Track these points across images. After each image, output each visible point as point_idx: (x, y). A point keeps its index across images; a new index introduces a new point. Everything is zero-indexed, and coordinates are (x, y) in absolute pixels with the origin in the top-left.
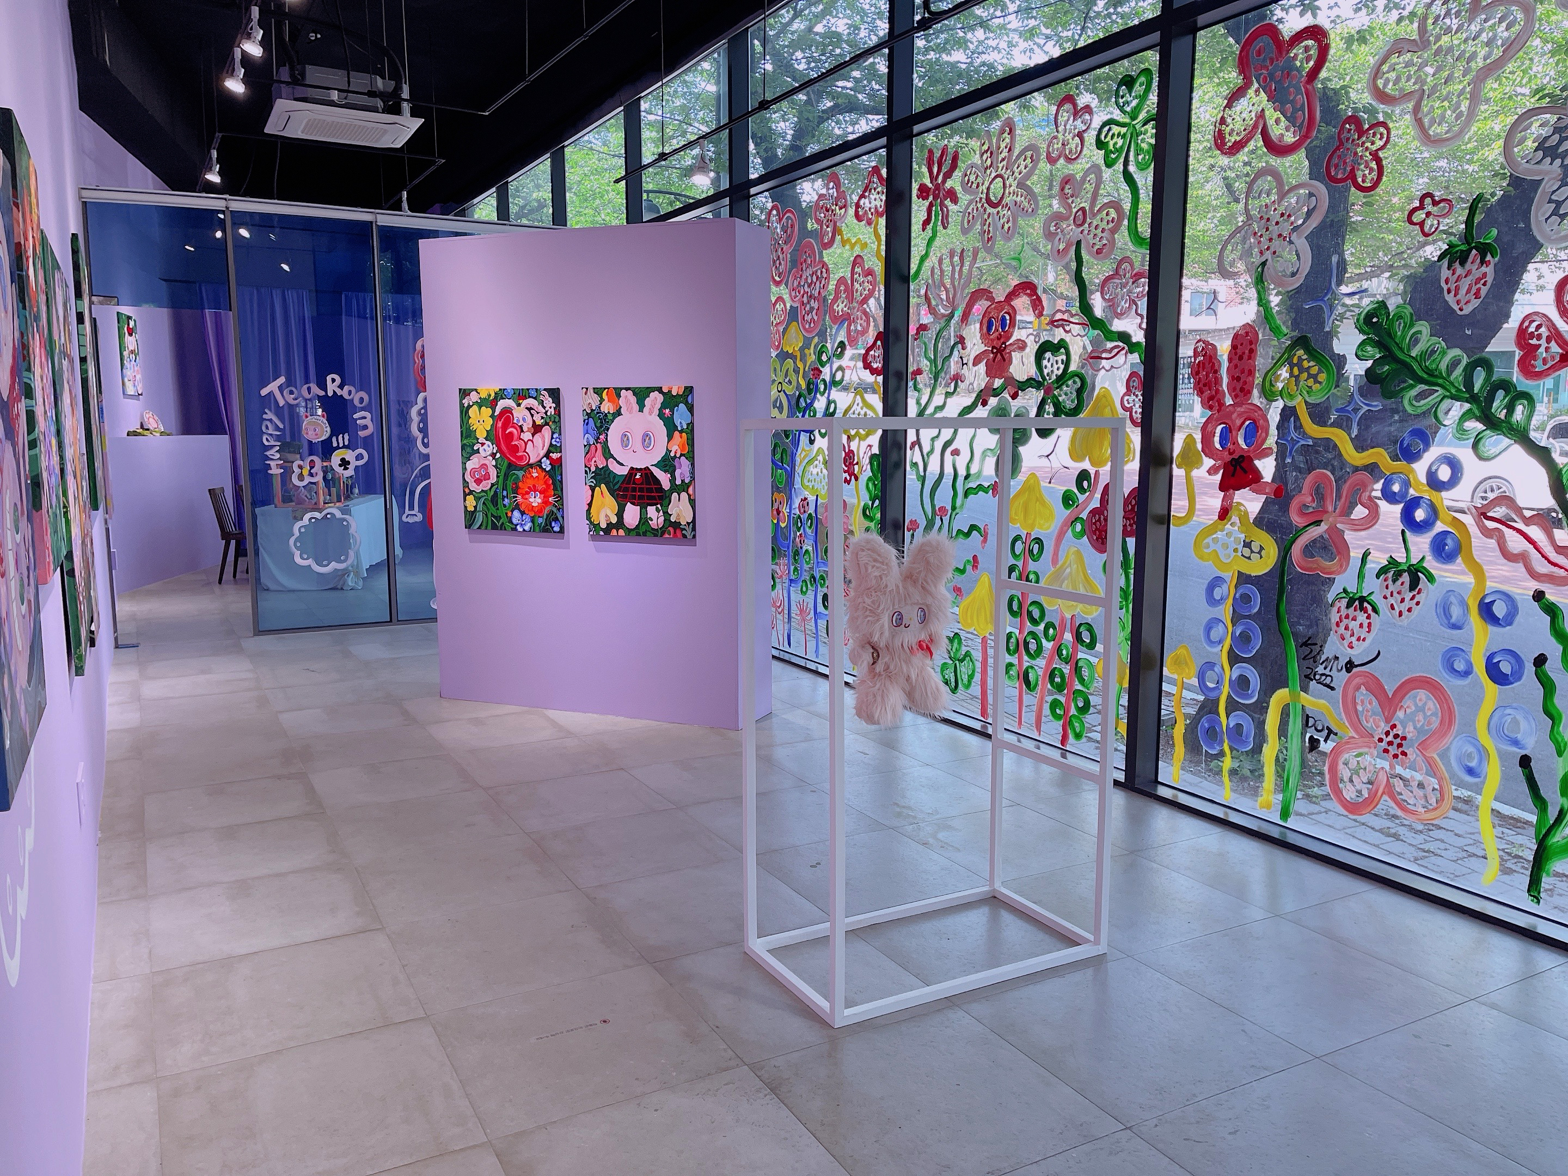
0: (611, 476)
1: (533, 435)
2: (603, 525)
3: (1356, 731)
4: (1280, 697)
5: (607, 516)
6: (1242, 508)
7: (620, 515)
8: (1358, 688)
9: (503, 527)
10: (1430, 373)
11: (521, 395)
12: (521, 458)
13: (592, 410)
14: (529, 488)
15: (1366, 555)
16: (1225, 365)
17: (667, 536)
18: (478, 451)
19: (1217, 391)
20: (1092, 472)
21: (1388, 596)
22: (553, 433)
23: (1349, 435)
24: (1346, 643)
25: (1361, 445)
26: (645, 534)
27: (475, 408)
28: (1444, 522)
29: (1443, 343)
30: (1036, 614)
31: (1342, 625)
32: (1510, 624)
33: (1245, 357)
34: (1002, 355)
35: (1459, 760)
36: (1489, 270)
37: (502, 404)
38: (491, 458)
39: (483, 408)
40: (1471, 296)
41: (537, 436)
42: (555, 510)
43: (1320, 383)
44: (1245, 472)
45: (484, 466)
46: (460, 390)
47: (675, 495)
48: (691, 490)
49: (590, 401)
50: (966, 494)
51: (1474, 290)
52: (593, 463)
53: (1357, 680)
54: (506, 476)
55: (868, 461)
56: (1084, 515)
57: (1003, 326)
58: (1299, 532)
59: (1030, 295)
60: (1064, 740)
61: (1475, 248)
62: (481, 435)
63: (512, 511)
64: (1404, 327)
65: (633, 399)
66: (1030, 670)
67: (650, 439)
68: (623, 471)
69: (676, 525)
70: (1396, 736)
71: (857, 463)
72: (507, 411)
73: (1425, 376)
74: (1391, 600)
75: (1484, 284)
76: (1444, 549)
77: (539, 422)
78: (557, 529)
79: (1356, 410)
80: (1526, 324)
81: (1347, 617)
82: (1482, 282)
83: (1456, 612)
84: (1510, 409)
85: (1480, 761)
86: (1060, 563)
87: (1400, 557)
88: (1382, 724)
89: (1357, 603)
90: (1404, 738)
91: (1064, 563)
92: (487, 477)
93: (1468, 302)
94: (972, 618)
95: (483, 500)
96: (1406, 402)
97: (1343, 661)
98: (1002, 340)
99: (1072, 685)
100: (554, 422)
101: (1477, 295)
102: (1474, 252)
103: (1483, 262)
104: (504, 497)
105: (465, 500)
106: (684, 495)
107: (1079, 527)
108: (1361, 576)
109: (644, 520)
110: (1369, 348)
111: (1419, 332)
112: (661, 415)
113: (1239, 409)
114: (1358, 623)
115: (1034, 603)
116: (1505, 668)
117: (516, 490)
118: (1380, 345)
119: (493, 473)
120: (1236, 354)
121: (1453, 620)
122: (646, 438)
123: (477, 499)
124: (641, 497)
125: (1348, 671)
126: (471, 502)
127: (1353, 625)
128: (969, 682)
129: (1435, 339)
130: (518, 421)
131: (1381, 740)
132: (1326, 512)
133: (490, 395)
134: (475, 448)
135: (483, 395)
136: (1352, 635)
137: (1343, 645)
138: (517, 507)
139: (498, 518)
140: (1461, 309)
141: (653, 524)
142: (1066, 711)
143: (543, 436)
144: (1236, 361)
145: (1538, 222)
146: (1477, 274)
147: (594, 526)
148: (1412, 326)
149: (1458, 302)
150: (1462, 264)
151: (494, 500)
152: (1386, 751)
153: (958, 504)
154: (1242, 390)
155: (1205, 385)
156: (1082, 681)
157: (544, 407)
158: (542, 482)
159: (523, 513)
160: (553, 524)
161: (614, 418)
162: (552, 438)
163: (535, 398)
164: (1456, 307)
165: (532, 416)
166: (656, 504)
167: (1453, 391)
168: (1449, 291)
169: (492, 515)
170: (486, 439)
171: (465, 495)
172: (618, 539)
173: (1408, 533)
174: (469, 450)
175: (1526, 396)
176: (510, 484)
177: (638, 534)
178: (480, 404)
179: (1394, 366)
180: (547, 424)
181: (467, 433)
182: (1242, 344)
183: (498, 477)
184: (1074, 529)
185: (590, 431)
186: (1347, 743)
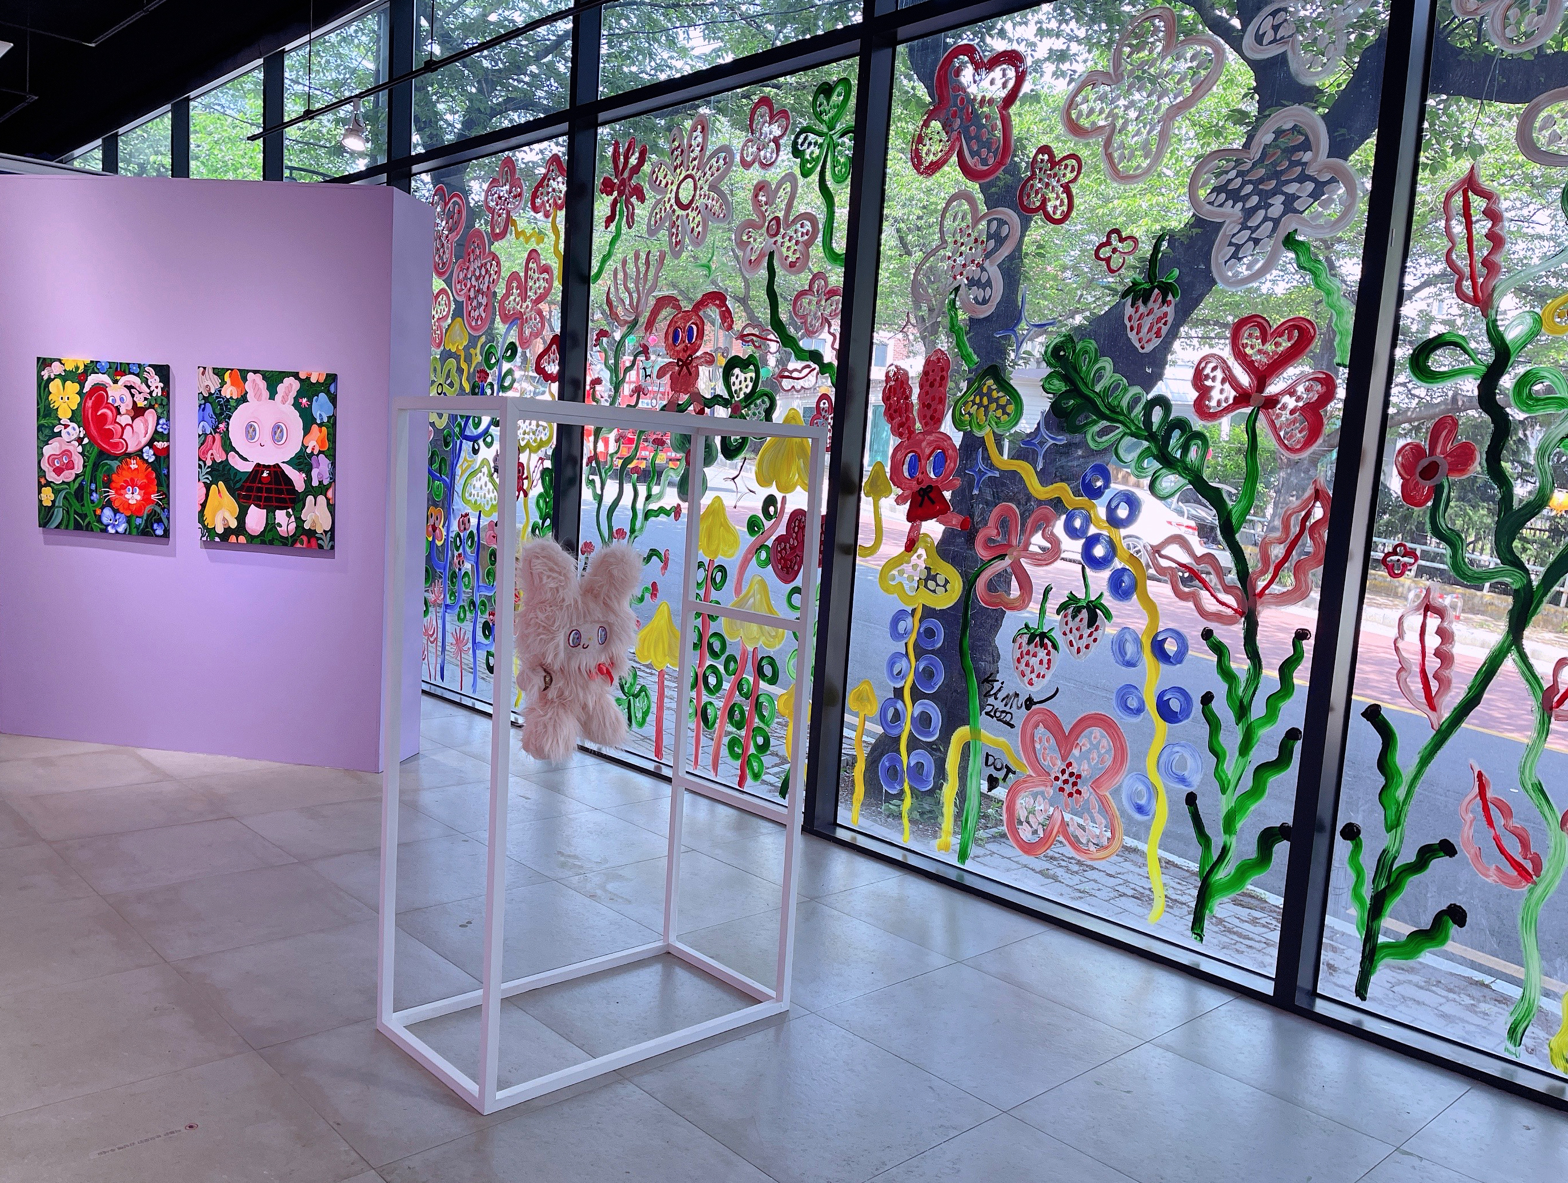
0: (232, 473)
1: (133, 419)
2: (220, 530)
3: (1034, 769)
4: (961, 734)
5: (224, 519)
6: (929, 540)
7: (241, 518)
8: (1036, 726)
9: (89, 528)
10: (1112, 409)
11: (118, 370)
12: (116, 445)
13: (211, 394)
14: (126, 481)
15: (1047, 591)
16: (916, 391)
17: (299, 545)
18: (59, 434)
19: (908, 418)
20: (779, 496)
21: (1068, 632)
22: (159, 418)
23: (1035, 469)
24: (1026, 680)
25: (1045, 478)
26: (271, 542)
27: (58, 381)
28: (1121, 560)
29: (1125, 380)
30: (717, 646)
31: (1023, 661)
32: (1180, 662)
33: (937, 384)
34: (688, 369)
35: (1130, 799)
36: (1170, 310)
37: (92, 380)
38: (77, 444)
39: (69, 383)
40: (1152, 335)
41: (137, 420)
42: (158, 509)
43: (1008, 414)
44: (933, 502)
45: (66, 453)
46: (39, 359)
47: (310, 499)
48: (330, 494)
49: (209, 383)
50: (647, 515)
51: (1155, 329)
52: (209, 456)
53: (1036, 718)
54: (96, 466)
55: (539, 475)
56: (769, 543)
57: (690, 338)
58: (986, 564)
59: (719, 306)
60: (742, 781)
61: (1158, 287)
62: (64, 415)
63: (102, 509)
64: (1090, 362)
65: (263, 385)
66: (708, 706)
67: (282, 431)
68: (247, 468)
69: (311, 533)
70: (1071, 774)
71: (527, 478)
72: (99, 389)
73: (1108, 412)
74: (1071, 637)
75: (1165, 324)
76: (1121, 586)
77: (141, 404)
78: (160, 532)
79: (1042, 444)
80: (1203, 365)
81: (1028, 653)
82: (1163, 321)
83: (1130, 649)
84: (1185, 448)
85: (1149, 799)
86: (743, 593)
87: (1080, 594)
88: (1059, 762)
89: (1038, 639)
90: (1079, 776)
91: (748, 593)
92: (70, 466)
93: (1149, 341)
94: (649, 651)
95: (64, 493)
96: (1089, 437)
97: (1022, 699)
98: (689, 353)
99: (752, 721)
100: (161, 404)
101: (1158, 334)
102: (1156, 291)
103: (1164, 301)
104: (92, 491)
105: (40, 492)
106: (321, 499)
107: (763, 555)
108: (1042, 611)
109: (271, 526)
110: (1056, 382)
111: (1104, 368)
112: (297, 405)
113: (928, 437)
114: (1038, 659)
115: (715, 634)
116: (1175, 705)
117: (108, 483)
118: (1066, 378)
119: (79, 462)
120: (927, 380)
121: (1128, 657)
122: (277, 432)
123: (56, 492)
124: (267, 499)
125: (1028, 708)
126: (47, 496)
127: (1034, 661)
128: (644, 719)
129: (1118, 376)
130: (114, 400)
131: (1057, 779)
132: (1010, 545)
133: (77, 368)
134: (56, 430)
135: (69, 367)
136: (1032, 672)
137: (1023, 681)
138: (109, 504)
139: (84, 516)
140: (1142, 347)
141: (282, 531)
142: (745, 749)
143: (146, 422)
144: (927, 388)
145: (1218, 264)
146: (1158, 313)
147: (209, 531)
148: (1096, 361)
149: (1140, 340)
150: (1145, 302)
151: (79, 494)
152: (1062, 790)
153: (638, 525)
154: (932, 418)
155: (895, 411)
156: (762, 718)
157: (149, 387)
158: (141, 475)
159: (116, 512)
160: (155, 526)
161: (238, 405)
162: (158, 424)
163: (137, 375)
164: (1138, 345)
165: (133, 395)
166: (286, 508)
167: (1133, 429)
168: (1132, 329)
169: (76, 513)
170: (71, 420)
171: (40, 487)
172: (238, 547)
173: (1088, 570)
174: (47, 432)
175: (1200, 436)
176: (100, 476)
177: (263, 542)
178: (65, 378)
179: (1079, 401)
180: (151, 406)
181: (46, 412)
182: (933, 371)
183: (84, 466)
184: (758, 558)
185: (207, 418)
186: (1025, 782)
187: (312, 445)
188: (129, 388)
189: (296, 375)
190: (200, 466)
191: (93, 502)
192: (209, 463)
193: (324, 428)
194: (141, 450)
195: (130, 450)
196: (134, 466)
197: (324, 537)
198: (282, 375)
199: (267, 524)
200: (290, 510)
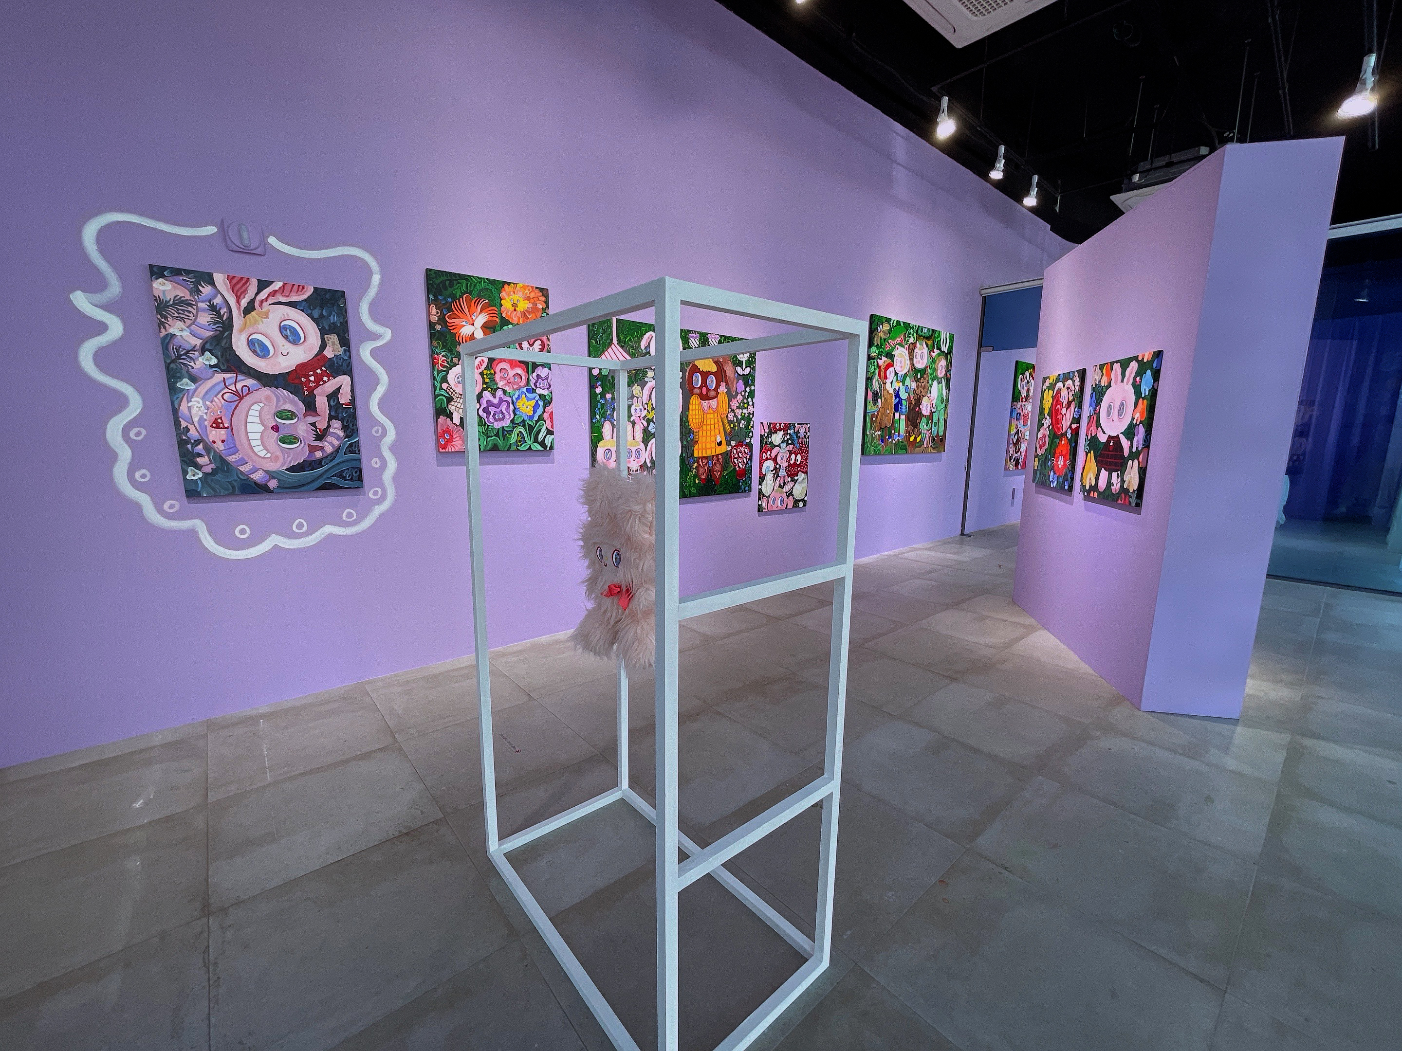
1: (1067, 410)
2: (1088, 487)
5: (1091, 479)
9: (1045, 484)
11: (1065, 378)
12: (1059, 429)
13: (1097, 385)
14: (1059, 453)
17: (1120, 501)
22: (1077, 407)
26: (1107, 498)
27: (1047, 392)
37: (1057, 387)
38: (1048, 429)
39: (1050, 391)
42: (1070, 472)
45: (1044, 436)
46: (1044, 378)
48: (1141, 458)
49: (1097, 377)
52: (1091, 431)
54: (1052, 443)
62: (1046, 412)
63: (1051, 471)
65: (1119, 371)
68: (1103, 439)
69: (1127, 492)
72: (1059, 392)
77: (1071, 398)
78: (1069, 488)
92: (1045, 444)
95: (1041, 461)
100: (1079, 397)
104: (1049, 460)
105: (1035, 461)
106: (1136, 463)
117: (1054, 454)
119: (1047, 441)
126: (1037, 464)
130: (1063, 399)
133: (1054, 380)
134: (1043, 422)
135: (1051, 381)
138: (1053, 468)
139: (1045, 476)
143: (1071, 411)
147: (1085, 488)
151: (1045, 462)
157: (1075, 386)
158: (1066, 448)
159: (1054, 473)
162: (1076, 411)
163: (1071, 379)
165: (1069, 394)
169: (1043, 474)
170: (1048, 414)
171: (1035, 458)
172: (1094, 501)
174: (1040, 424)
176: (1052, 450)
177: (1104, 498)
178: (1049, 388)
180: (1075, 400)
181: (1041, 411)
183: (1049, 444)
185: (1093, 404)
188: (1068, 388)
189: (1136, 358)
190: (1087, 440)
191: (1048, 467)
192: (1089, 437)
193: (1147, 401)
194: (1067, 431)
195: (1063, 431)
196: (1063, 442)
197: (1132, 496)
200: (1119, 472)
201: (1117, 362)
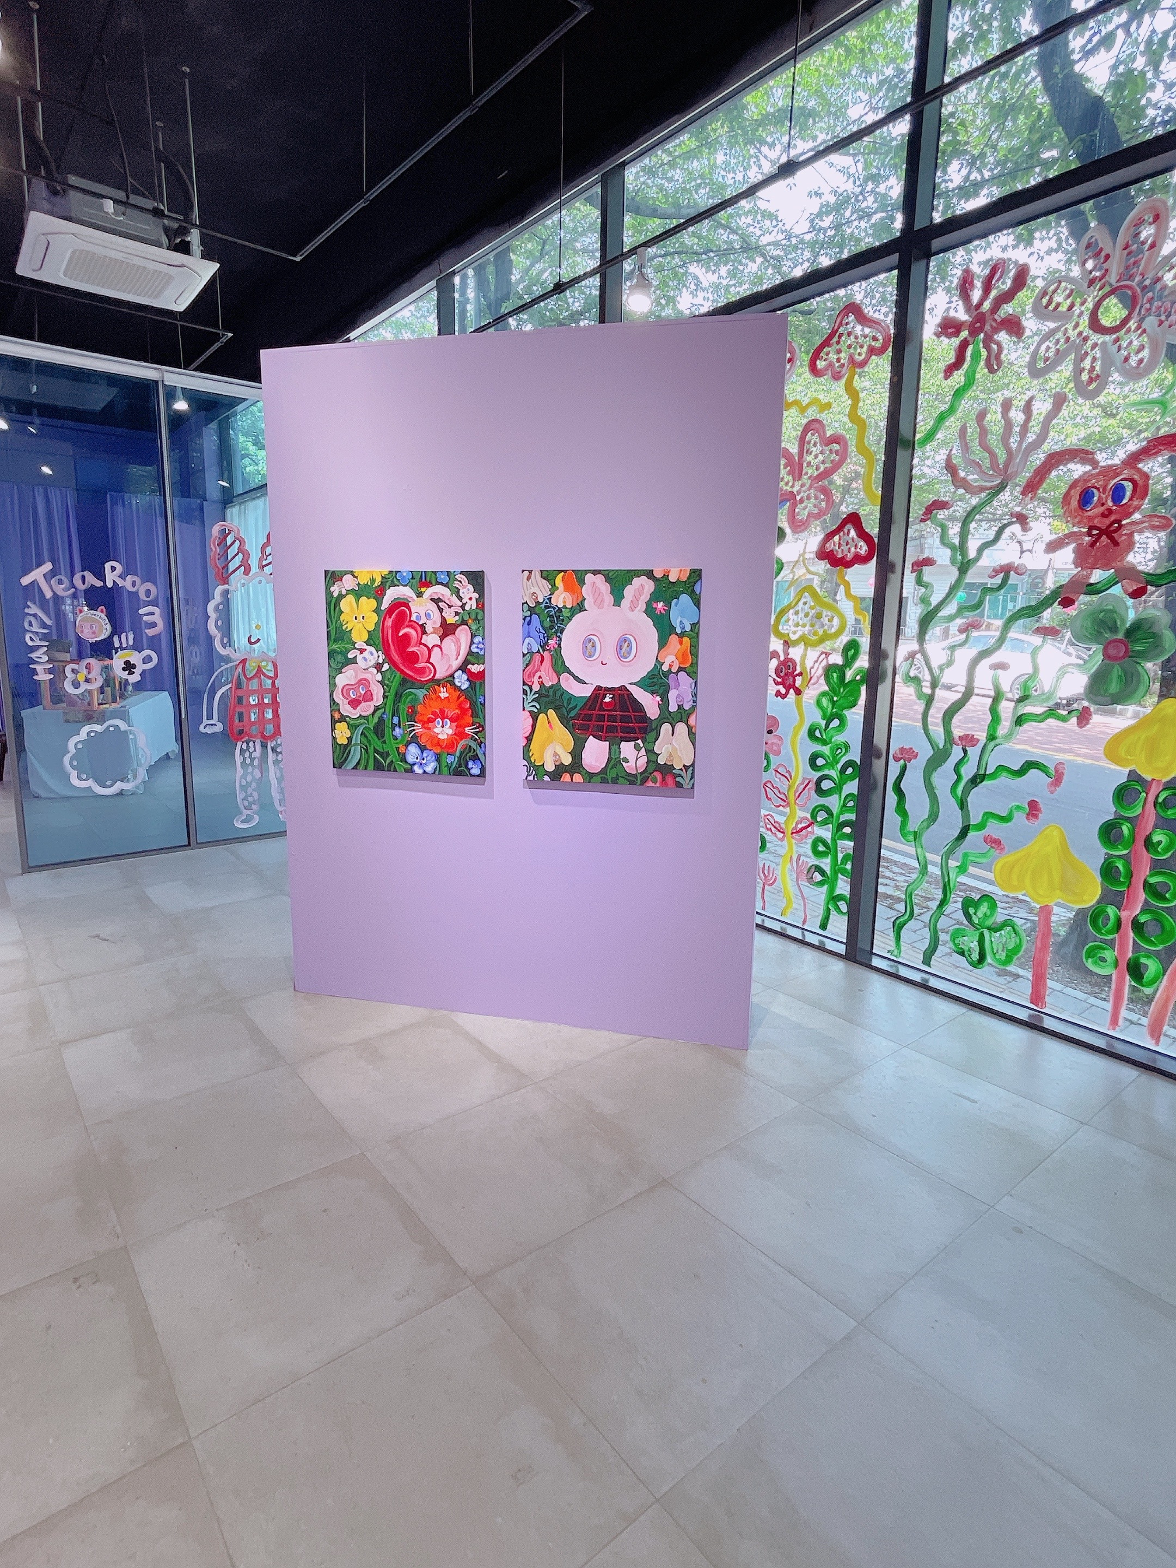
0: (565, 698)
1: (442, 638)
2: (550, 767)
5: (555, 754)
7: (577, 753)
9: (391, 768)
11: (423, 581)
12: (422, 671)
13: (538, 603)
14: (434, 713)
17: (650, 784)
18: (354, 661)
22: (473, 636)
26: (615, 781)
27: (350, 598)
30: (1164, 888)
37: (391, 594)
38: (375, 671)
39: (363, 599)
41: (448, 640)
42: (474, 745)
45: (363, 682)
46: (326, 572)
47: (666, 727)
48: (692, 721)
49: (535, 590)
50: (1020, 721)
52: (536, 679)
54: (398, 697)
55: (820, 671)
62: (359, 637)
63: (407, 746)
65: (605, 588)
66: (1144, 959)
67: (630, 645)
68: (586, 691)
69: (666, 770)
71: (800, 674)
72: (400, 606)
77: (451, 619)
78: (476, 771)
92: (368, 697)
95: (361, 729)
98: (1113, 518)
100: (476, 619)
104: (393, 727)
105: (333, 729)
106: (681, 728)
115: (1161, 873)
117: (413, 714)
119: (378, 692)
122: (623, 646)
123: (352, 728)
124: (610, 729)
126: (342, 733)
128: (1009, 957)
130: (419, 617)
133: (373, 580)
134: (350, 656)
135: (364, 580)
138: (414, 740)
139: (385, 755)
143: (458, 643)
147: (535, 769)
151: (379, 730)
153: (1002, 732)
157: (460, 599)
158: (453, 705)
159: (422, 749)
160: (470, 764)
162: (472, 643)
163: (446, 585)
165: (441, 610)
169: (376, 751)
170: (367, 643)
171: (334, 722)
172: (573, 787)
174: (339, 658)
176: (404, 707)
177: (604, 781)
178: (359, 593)
180: (464, 623)
181: (338, 635)
183: (385, 697)
185: (533, 633)
187: (670, 660)
188: (437, 601)
190: (525, 692)
191: (395, 738)
192: (536, 687)
193: (686, 639)
194: (452, 676)
195: (438, 676)
196: (444, 695)
197: (683, 774)
198: (629, 576)
199: (609, 759)
200: (639, 742)
201: (595, 572)
